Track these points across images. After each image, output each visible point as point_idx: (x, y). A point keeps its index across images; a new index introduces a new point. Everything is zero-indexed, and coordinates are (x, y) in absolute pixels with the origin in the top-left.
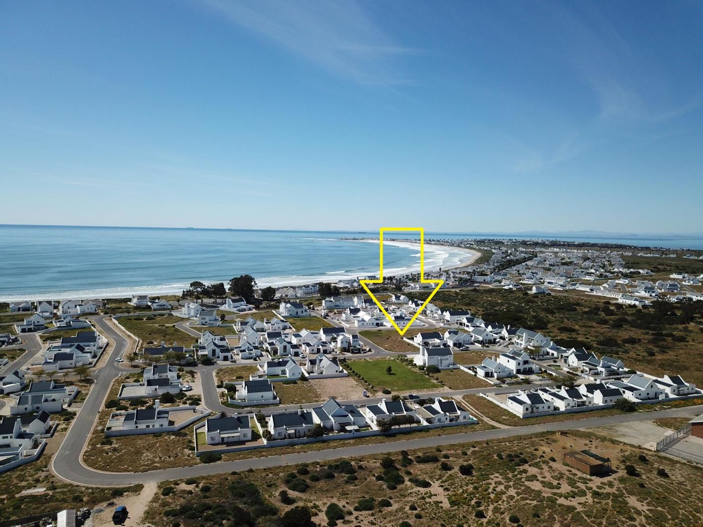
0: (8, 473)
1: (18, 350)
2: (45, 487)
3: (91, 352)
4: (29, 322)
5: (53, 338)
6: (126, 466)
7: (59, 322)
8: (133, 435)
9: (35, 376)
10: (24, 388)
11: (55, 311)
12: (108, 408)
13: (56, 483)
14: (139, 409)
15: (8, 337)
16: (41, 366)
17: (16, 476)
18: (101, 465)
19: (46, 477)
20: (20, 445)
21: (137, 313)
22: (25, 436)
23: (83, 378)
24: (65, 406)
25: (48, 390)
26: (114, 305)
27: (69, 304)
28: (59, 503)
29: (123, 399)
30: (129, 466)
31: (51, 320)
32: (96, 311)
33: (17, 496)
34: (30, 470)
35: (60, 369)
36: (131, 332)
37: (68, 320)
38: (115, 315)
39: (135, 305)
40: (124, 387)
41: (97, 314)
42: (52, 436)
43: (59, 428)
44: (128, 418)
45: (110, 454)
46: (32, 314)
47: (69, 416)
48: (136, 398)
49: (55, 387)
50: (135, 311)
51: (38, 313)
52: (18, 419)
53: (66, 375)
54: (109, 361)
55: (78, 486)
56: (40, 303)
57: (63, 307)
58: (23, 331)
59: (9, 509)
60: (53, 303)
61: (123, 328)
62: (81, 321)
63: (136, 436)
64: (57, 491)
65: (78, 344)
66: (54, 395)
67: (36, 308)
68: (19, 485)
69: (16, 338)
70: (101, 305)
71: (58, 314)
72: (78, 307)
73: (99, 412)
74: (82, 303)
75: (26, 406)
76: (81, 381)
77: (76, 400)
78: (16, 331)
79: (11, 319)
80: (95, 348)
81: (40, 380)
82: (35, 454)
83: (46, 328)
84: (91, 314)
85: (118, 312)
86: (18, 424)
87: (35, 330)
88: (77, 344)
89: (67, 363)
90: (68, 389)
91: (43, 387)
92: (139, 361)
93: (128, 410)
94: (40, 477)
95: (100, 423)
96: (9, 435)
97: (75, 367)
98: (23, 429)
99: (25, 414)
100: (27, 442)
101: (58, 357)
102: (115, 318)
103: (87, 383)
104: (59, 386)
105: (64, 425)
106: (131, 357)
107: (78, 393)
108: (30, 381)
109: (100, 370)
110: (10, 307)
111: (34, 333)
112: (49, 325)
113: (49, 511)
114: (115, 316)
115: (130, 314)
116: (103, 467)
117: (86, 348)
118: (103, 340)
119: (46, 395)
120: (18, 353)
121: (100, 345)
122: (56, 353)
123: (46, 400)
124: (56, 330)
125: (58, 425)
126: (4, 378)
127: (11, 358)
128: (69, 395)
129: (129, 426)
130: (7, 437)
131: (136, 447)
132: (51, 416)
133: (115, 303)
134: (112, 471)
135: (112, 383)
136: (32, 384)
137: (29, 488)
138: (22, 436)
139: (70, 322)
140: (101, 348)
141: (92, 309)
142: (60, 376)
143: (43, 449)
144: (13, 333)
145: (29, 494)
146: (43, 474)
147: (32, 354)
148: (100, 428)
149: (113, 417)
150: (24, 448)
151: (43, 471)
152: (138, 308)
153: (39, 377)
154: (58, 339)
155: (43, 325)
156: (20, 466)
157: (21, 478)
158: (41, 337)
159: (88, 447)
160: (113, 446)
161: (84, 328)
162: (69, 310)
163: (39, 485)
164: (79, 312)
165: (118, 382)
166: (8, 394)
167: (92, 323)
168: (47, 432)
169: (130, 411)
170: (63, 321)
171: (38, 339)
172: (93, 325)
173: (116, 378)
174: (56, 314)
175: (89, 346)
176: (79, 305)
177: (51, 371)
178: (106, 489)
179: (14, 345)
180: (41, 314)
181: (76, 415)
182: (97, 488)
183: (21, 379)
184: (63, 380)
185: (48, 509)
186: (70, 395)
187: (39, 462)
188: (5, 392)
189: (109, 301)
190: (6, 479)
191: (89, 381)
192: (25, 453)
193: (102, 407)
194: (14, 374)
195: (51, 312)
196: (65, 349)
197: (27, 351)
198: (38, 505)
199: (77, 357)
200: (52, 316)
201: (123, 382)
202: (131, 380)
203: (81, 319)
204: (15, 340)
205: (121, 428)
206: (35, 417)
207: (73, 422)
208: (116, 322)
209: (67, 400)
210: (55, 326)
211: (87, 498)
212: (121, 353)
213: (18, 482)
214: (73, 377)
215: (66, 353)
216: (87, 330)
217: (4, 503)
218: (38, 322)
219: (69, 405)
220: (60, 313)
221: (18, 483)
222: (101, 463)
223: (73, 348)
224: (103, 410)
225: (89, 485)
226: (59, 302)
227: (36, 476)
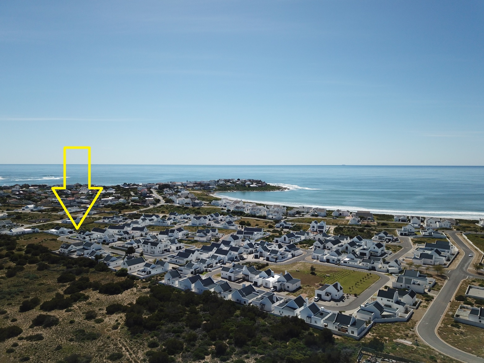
0: (390, 324)
1: (398, 246)
2: (411, 342)
3: (445, 257)
4: (405, 229)
5: (420, 242)
6: (470, 349)
7: (424, 231)
8: (477, 327)
9: (407, 265)
10: (401, 272)
11: (422, 224)
12: (458, 300)
13: (419, 341)
14: (483, 308)
15: (392, 237)
16: (411, 259)
17: (394, 327)
18: (450, 340)
19: (413, 335)
20: (397, 309)
22: (400, 303)
23: (439, 274)
24: (426, 291)
25: (415, 277)
26: (464, 225)
27: (431, 220)
28: (421, 357)
29: (470, 297)
30: (473, 350)
31: (419, 230)
32: (450, 227)
33: (394, 341)
34: (402, 327)
35: (424, 264)
36: (477, 247)
37: (430, 231)
38: (465, 232)
39: (482, 226)
40: (470, 287)
41: (451, 229)
42: (417, 308)
43: (422, 304)
44: (473, 312)
45: (458, 335)
46: (407, 224)
47: (429, 299)
48: (481, 299)
49: (420, 276)
50: (481, 231)
51: (411, 224)
52: (396, 291)
53: (427, 269)
54: (459, 266)
55: (433, 350)
56: (412, 217)
57: (427, 222)
58: (401, 234)
59: (389, 347)
60: (421, 218)
61: (471, 243)
62: (439, 233)
63: (479, 328)
64: (419, 347)
65: (437, 249)
66: (419, 281)
67: (410, 220)
68: (396, 334)
69: (397, 238)
70: (455, 223)
71: (424, 226)
72: (437, 223)
73: (450, 301)
74: (440, 220)
75: (402, 284)
76: (438, 276)
77: (434, 288)
78: (397, 234)
79: (394, 226)
80: (449, 254)
81: (411, 269)
82: (406, 317)
83: (416, 234)
84: (446, 229)
85: (467, 230)
86: (396, 294)
87: (408, 235)
89: (428, 261)
90: (429, 279)
91: (412, 274)
93: (473, 306)
94: (409, 334)
95: (451, 310)
97: (434, 265)
98: (399, 299)
99: (401, 289)
100: (400, 307)
101: (423, 256)
102: (466, 235)
103: (442, 278)
104: (423, 276)
105: (425, 303)
106: (477, 266)
107: (436, 283)
108: (404, 268)
109: (452, 271)
110: (394, 218)
111: (408, 237)
112: (417, 233)
113: (414, 359)
114: (465, 233)
115: (477, 233)
116: (452, 343)
117: (442, 253)
118: (455, 249)
119: (414, 280)
120: (399, 248)
121: (453, 252)
122: (421, 252)
123: (414, 283)
124: (422, 237)
125: (421, 302)
126: (389, 263)
127: (394, 251)
128: (429, 283)
129: (474, 319)
130: (390, 301)
131: (479, 337)
132: (417, 295)
133: (466, 223)
134: (459, 349)
135: (461, 283)
136: (406, 270)
137: (402, 338)
138: (398, 302)
139: (431, 233)
140: (454, 255)
141: (447, 225)
142: (423, 269)
143: (411, 316)
144: (396, 235)
145: (401, 343)
146: (411, 333)
147: (406, 251)
148: (451, 313)
149: (461, 308)
150: (400, 311)
151: (411, 330)
153: (410, 266)
154: (423, 243)
155: (414, 233)
156: (396, 322)
157: (398, 330)
158: (412, 240)
159: (441, 324)
160: (460, 330)
161: (441, 238)
162: (431, 224)
163: (408, 339)
164: (438, 227)
165: (466, 283)
166: (391, 273)
167: (447, 236)
168: (414, 305)
169: (475, 307)
170: (426, 231)
171: (410, 241)
172: (447, 237)
173: (465, 279)
174: (422, 226)
175: (444, 252)
176: (438, 222)
177: (417, 264)
178: (454, 360)
179: (396, 243)
180: (412, 225)
181: (433, 299)
182: (447, 357)
183: (399, 265)
184: (425, 272)
185: (413, 358)
186: (430, 283)
187: (408, 323)
188: (390, 272)
189: (461, 221)
190: (388, 327)
191: (444, 278)
192: (400, 314)
193: (453, 298)
194: (395, 261)
195: (419, 224)
196: (428, 251)
197: (403, 248)
198: (407, 352)
199: (435, 258)
200: (420, 227)
201: (470, 284)
202: (476, 284)
203: (439, 231)
204: (397, 240)
205: (467, 319)
206: (407, 293)
207: (432, 303)
208: (466, 237)
209: (428, 287)
210: (422, 234)
211: (439, 361)
212: (469, 261)
213: (395, 332)
214: (431, 272)
215: (428, 254)
216: (442, 240)
217: (386, 342)
218: (411, 230)
219: (429, 291)
220: (425, 226)
221: (395, 333)
222: (451, 339)
223: (433, 251)
224: (453, 301)
225: (442, 353)
226: (424, 218)
227: (406, 332)
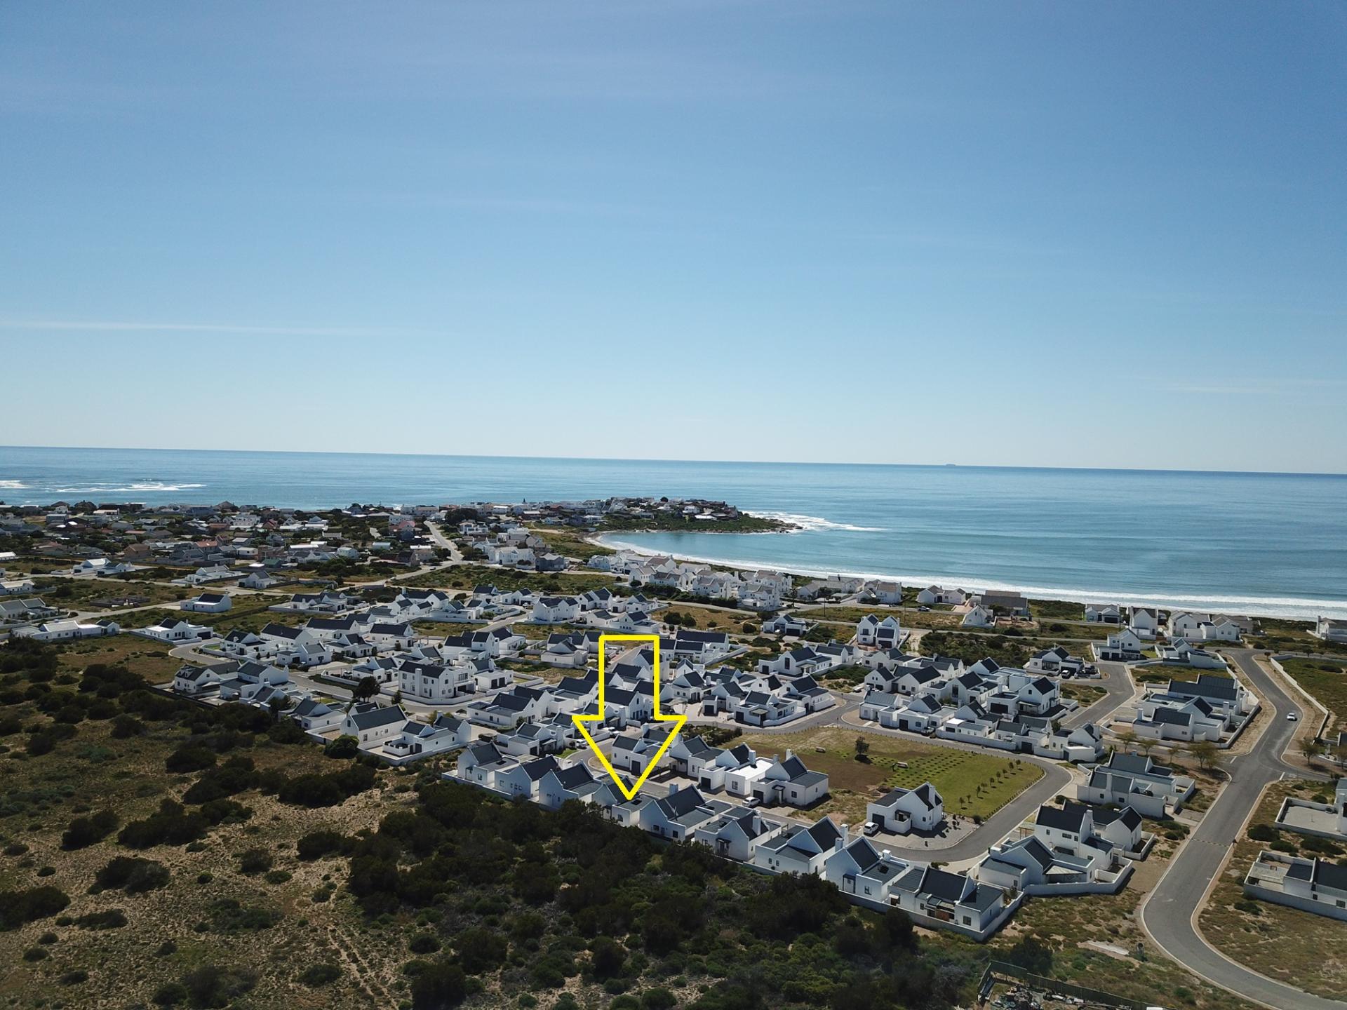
0: (1069, 900)
1: (1096, 688)
2: (1127, 948)
3: (1223, 719)
4: (1114, 642)
5: (1154, 679)
6: (1287, 971)
7: (1166, 649)
8: (1305, 911)
9: (1118, 740)
10: (1101, 758)
11: (1160, 629)
12: (1255, 839)
13: (1146, 949)
14: (1322, 860)
15: (1080, 663)
16: (1130, 725)
17: (1080, 909)
18: (1232, 947)
19: (1130, 931)
20: (1090, 858)
21: (1328, 656)
22: (1098, 843)
23: (1206, 766)
24: (1169, 811)
25: (1140, 773)
26: (1275, 633)
27: (1186, 620)
28: (1151, 990)
29: (1288, 829)
30: (1293, 973)
31: (1151, 645)
32: (1238, 638)
33: (1080, 945)
34: (1102, 908)
35: (1164, 738)
36: (1311, 694)
37: (1182, 648)
38: (1277, 652)
39: (1324, 638)
40: (1289, 804)
41: (1240, 645)
42: (1144, 858)
43: (1157, 848)
44: (1297, 871)
45: (1253, 933)
46: (1120, 629)
47: (1176, 833)
48: (1318, 836)
49: (1152, 770)
50: (1321, 650)
51: (1130, 628)
52: (1088, 811)
53: (1173, 752)
54: (1258, 745)
55: (1186, 971)
56: (1135, 610)
57: (1175, 624)
58: (1105, 656)
59: (1066, 962)
60: (1157, 614)
61: (1294, 683)
62: (1208, 655)
63: (1312, 915)
64: (1148, 964)
65: (1200, 699)
66: (1150, 785)
67: (1127, 619)
68: (1084, 927)
69: (1093, 667)
70: (1250, 628)
71: (1166, 635)
72: (1202, 626)
73: (1235, 841)
74: (1210, 620)
75: (1103, 791)
76: (1202, 770)
77: (1190, 805)
78: (1092, 655)
79: (1086, 633)
80: (1232, 712)
81: (1129, 750)
82: (1114, 882)
83: (1144, 657)
84: (1227, 643)
85: (1284, 648)
86: (1087, 817)
87: (1123, 659)
88: (1197, 697)
89: (1177, 730)
90: (1177, 779)
91: (1131, 764)
92: (1328, 759)
93: (1296, 856)
94: (1120, 926)
95: (1236, 865)
96: (1073, 834)
97: (1192, 741)
98: (1096, 831)
99: (1100, 805)
100: (1098, 854)
101: (1162, 716)
102: (1276, 659)
103: (1213, 778)
104: (1160, 770)
105: (1166, 845)
106: (1308, 745)
107: (1195, 792)
108: (1111, 749)
109: (1242, 758)
110: (1086, 611)
111: (1122, 663)
112: (1148, 654)
113: (1132, 997)
114: (1277, 655)
115: (1312, 656)
116: (1238, 953)
117: (1214, 708)
118: (1250, 699)
119: (1136, 781)
120: (1096, 694)
121: (1244, 708)
122: (1158, 706)
123: (1136, 791)
124: (1161, 665)
125: (1154, 842)
126: (1070, 733)
127: (1083, 701)
128: (1178, 791)
129: (1297, 890)
130: (1070, 837)
131: (1310, 939)
132: (1144, 821)
133: (1280, 629)
134: (1256, 970)
135: (1264, 791)
136: (1114, 754)
137: (1101, 939)
138: (1093, 841)
139: (1186, 654)
140: (1246, 714)
141: (1229, 633)
142: (1163, 752)
143: (1127, 879)
144: (1089, 658)
145: (1100, 951)
146: (1126, 925)
147: (1117, 701)
148: (1235, 873)
149: (1263, 859)
150: (1096, 865)
151: (1125, 918)
152: (1329, 644)
153: (1127, 744)
154: (1163, 682)
155: (1139, 652)
156: (1087, 894)
157: (1090, 917)
158: (1134, 672)
159: (1209, 902)
160: (1260, 918)
161: (1212, 669)
162: (1186, 631)
163: (1116, 940)
164: (1204, 637)
165: (1278, 791)
166: (1075, 762)
167: (1230, 662)
168: (1137, 848)
169: (1302, 859)
170: (1173, 649)
171: (1129, 675)
172: (1230, 666)
173: (1274, 782)
174: (1161, 634)
175: (1220, 705)
176: (1206, 624)
177: (1147, 739)
178: (1243, 1001)
179: (1088, 680)
180: (1135, 631)
181: (1188, 833)
182: (1224, 991)
183: (1097, 740)
184: (1168, 759)
185: (1129, 993)
186: (1180, 791)
187: (1118, 898)
188: (1072, 758)
189: (1265, 621)
190: (1064, 908)
191: (1218, 776)
192: (1096, 874)
193: (1242, 833)
194: (1086, 729)
195: (1154, 630)
196: (1176, 703)
197: (1108, 694)
198: (1114, 978)
199: (1196, 723)
200: (1154, 637)
201: (1289, 795)
202: (1306, 795)
203: (1207, 650)
204: (1091, 671)
205: (1280, 889)
206: (1117, 816)
207: (1184, 845)
208: (1280, 668)
209: (1174, 800)
210: (1160, 656)
211: (1202, 1002)
212: (1288, 733)
213: (1082, 921)
214: (1184, 760)
215: (1176, 710)
216: (1216, 674)
217: (1059, 949)
218: (1130, 645)
219: (1178, 811)
220: (1168, 634)
221: (1083, 924)
222: (1233, 944)
223: (1190, 703)
224: (1242, 840)
225: (1209, 980)
226: (1168, 613)
227: (1113, 923)
